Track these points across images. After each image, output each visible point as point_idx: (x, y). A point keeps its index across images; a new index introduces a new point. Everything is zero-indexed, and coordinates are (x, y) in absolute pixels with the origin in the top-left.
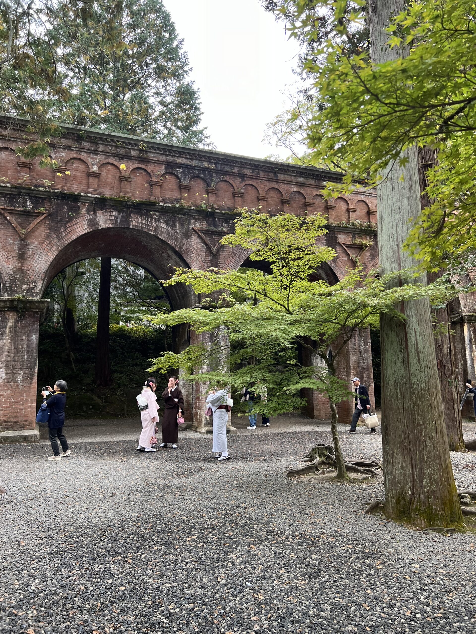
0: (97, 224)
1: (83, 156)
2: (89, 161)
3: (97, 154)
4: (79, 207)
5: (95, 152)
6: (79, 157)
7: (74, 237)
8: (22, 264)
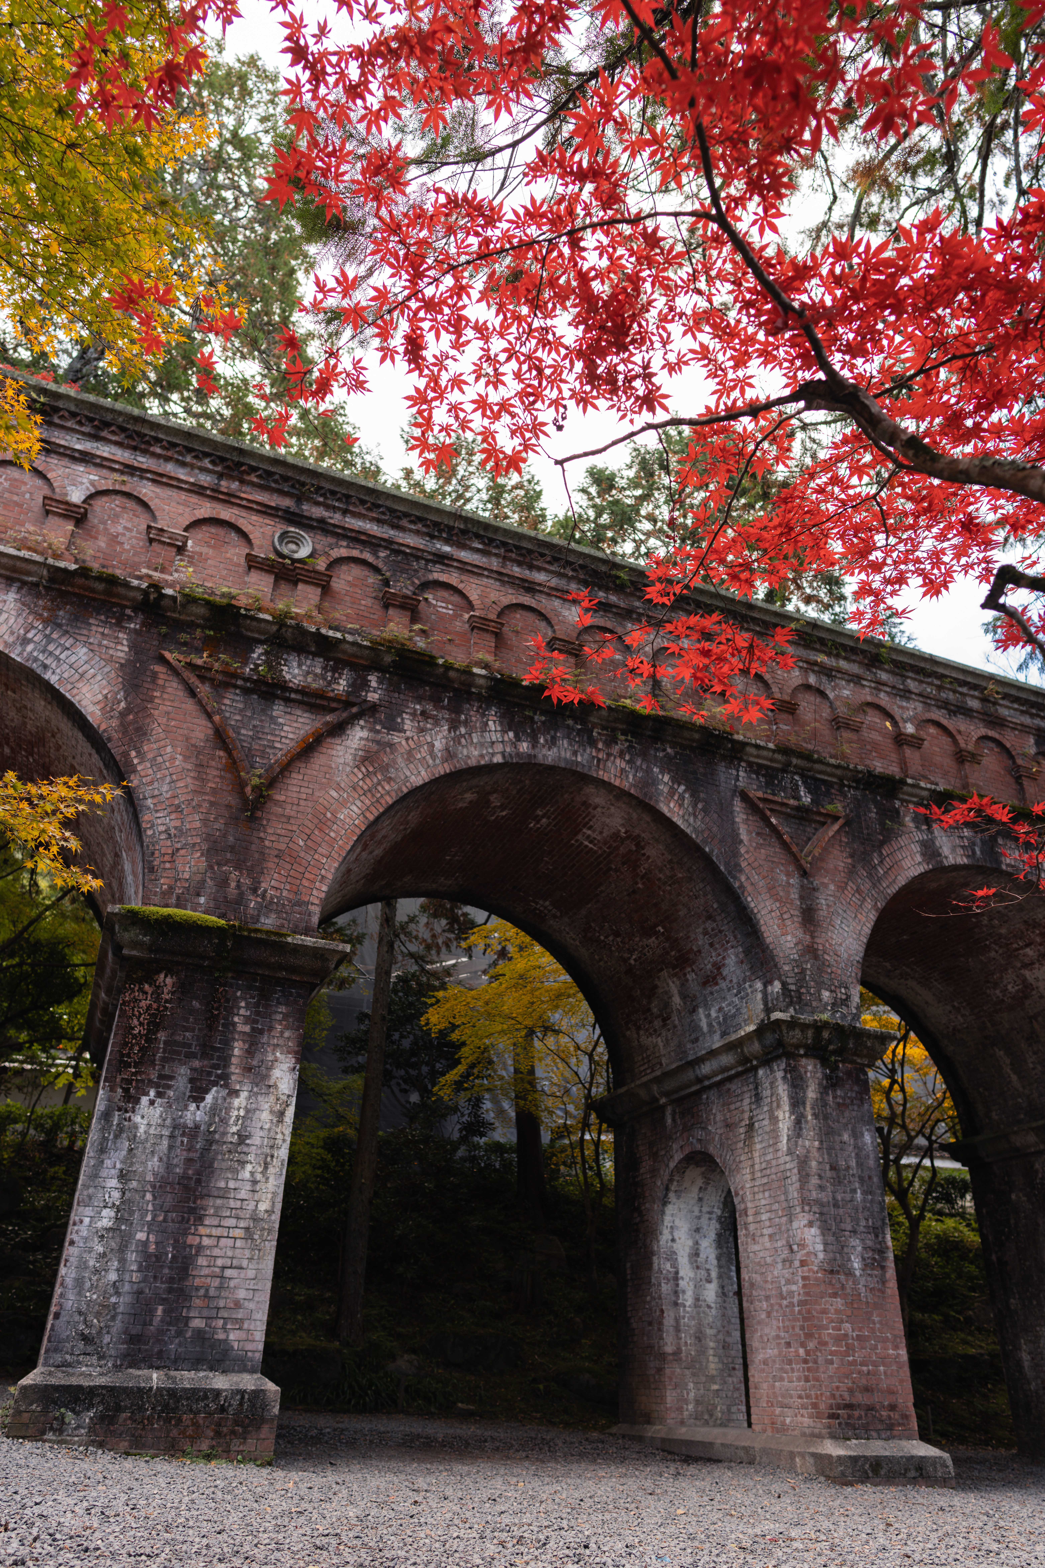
0: (940, 855)
1: (884, 699)
2: (896, 712)
3: (908, 699)
4: (897, 812)
5: (906, 694)
6: (877, 701)
7: (902, 881)
8: (813, 937)
